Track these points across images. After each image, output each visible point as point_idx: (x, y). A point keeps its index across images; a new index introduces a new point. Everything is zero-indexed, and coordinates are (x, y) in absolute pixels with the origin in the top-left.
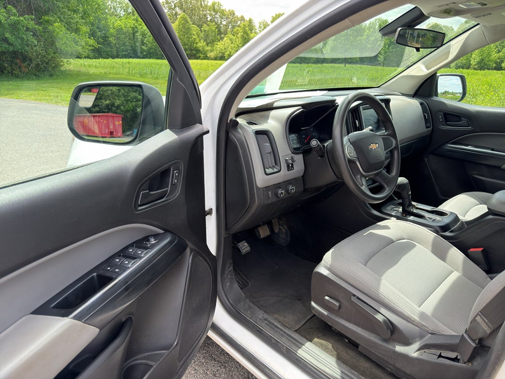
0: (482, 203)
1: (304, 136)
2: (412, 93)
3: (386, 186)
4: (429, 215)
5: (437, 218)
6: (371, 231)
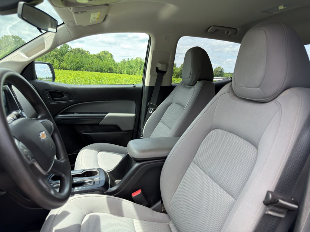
0: (98, 151)
3: (64, 175)
4: (86, 180)
5: (94, 179)
6: (55, 228)
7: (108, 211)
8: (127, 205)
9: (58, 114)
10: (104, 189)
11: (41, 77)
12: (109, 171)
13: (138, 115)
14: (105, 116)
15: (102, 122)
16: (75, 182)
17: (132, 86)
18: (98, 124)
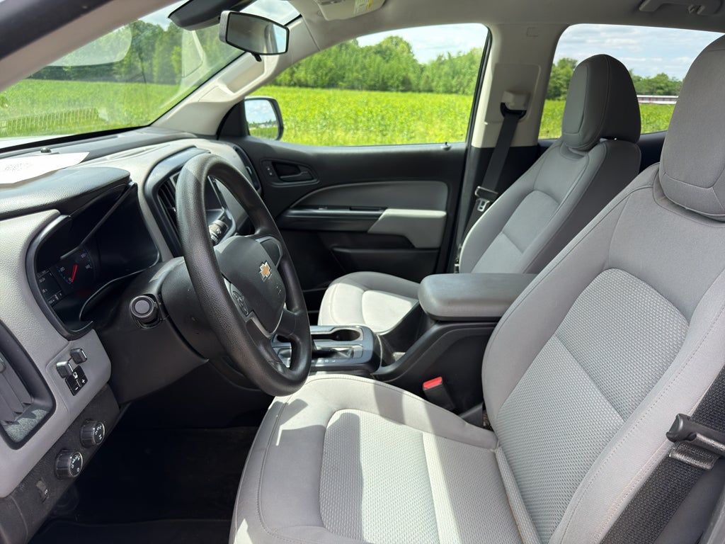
0: (366, 289)
1: (62, 269)
2: (213, 132)
3: (298, 339)
4: (338, 346)
5: (353, 347)
6: (282, 428)
7: (375, 409)
8: (412, 403)
9: (288, 208)
10: (370, 368)
11: (256, 122)
12: (381, 334)
13: (452, 215)
14: (379, 215)
15: (374, 228)
16: (318, 348)
17: (442, 147)
18: (365, 232)
